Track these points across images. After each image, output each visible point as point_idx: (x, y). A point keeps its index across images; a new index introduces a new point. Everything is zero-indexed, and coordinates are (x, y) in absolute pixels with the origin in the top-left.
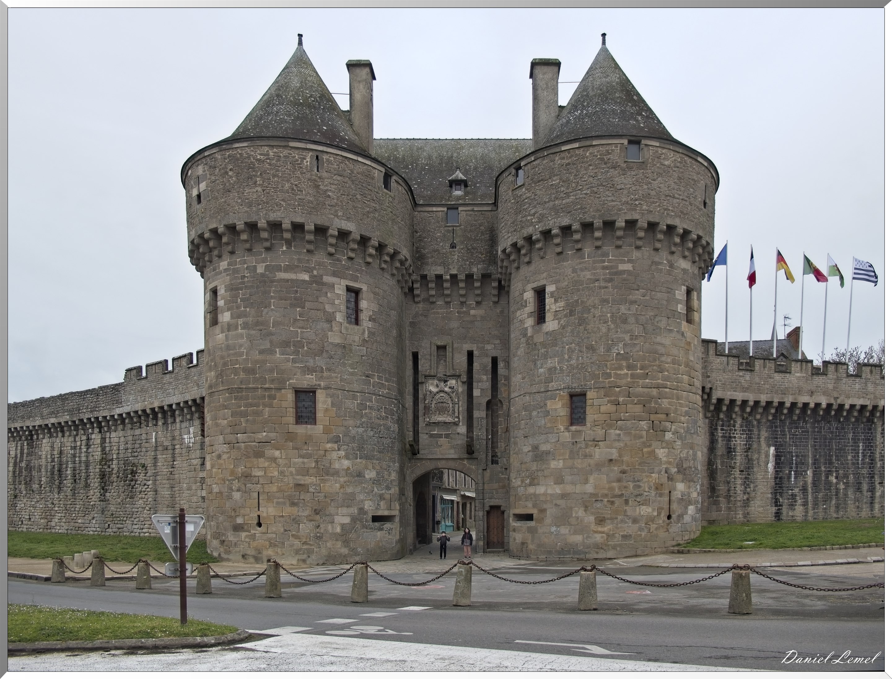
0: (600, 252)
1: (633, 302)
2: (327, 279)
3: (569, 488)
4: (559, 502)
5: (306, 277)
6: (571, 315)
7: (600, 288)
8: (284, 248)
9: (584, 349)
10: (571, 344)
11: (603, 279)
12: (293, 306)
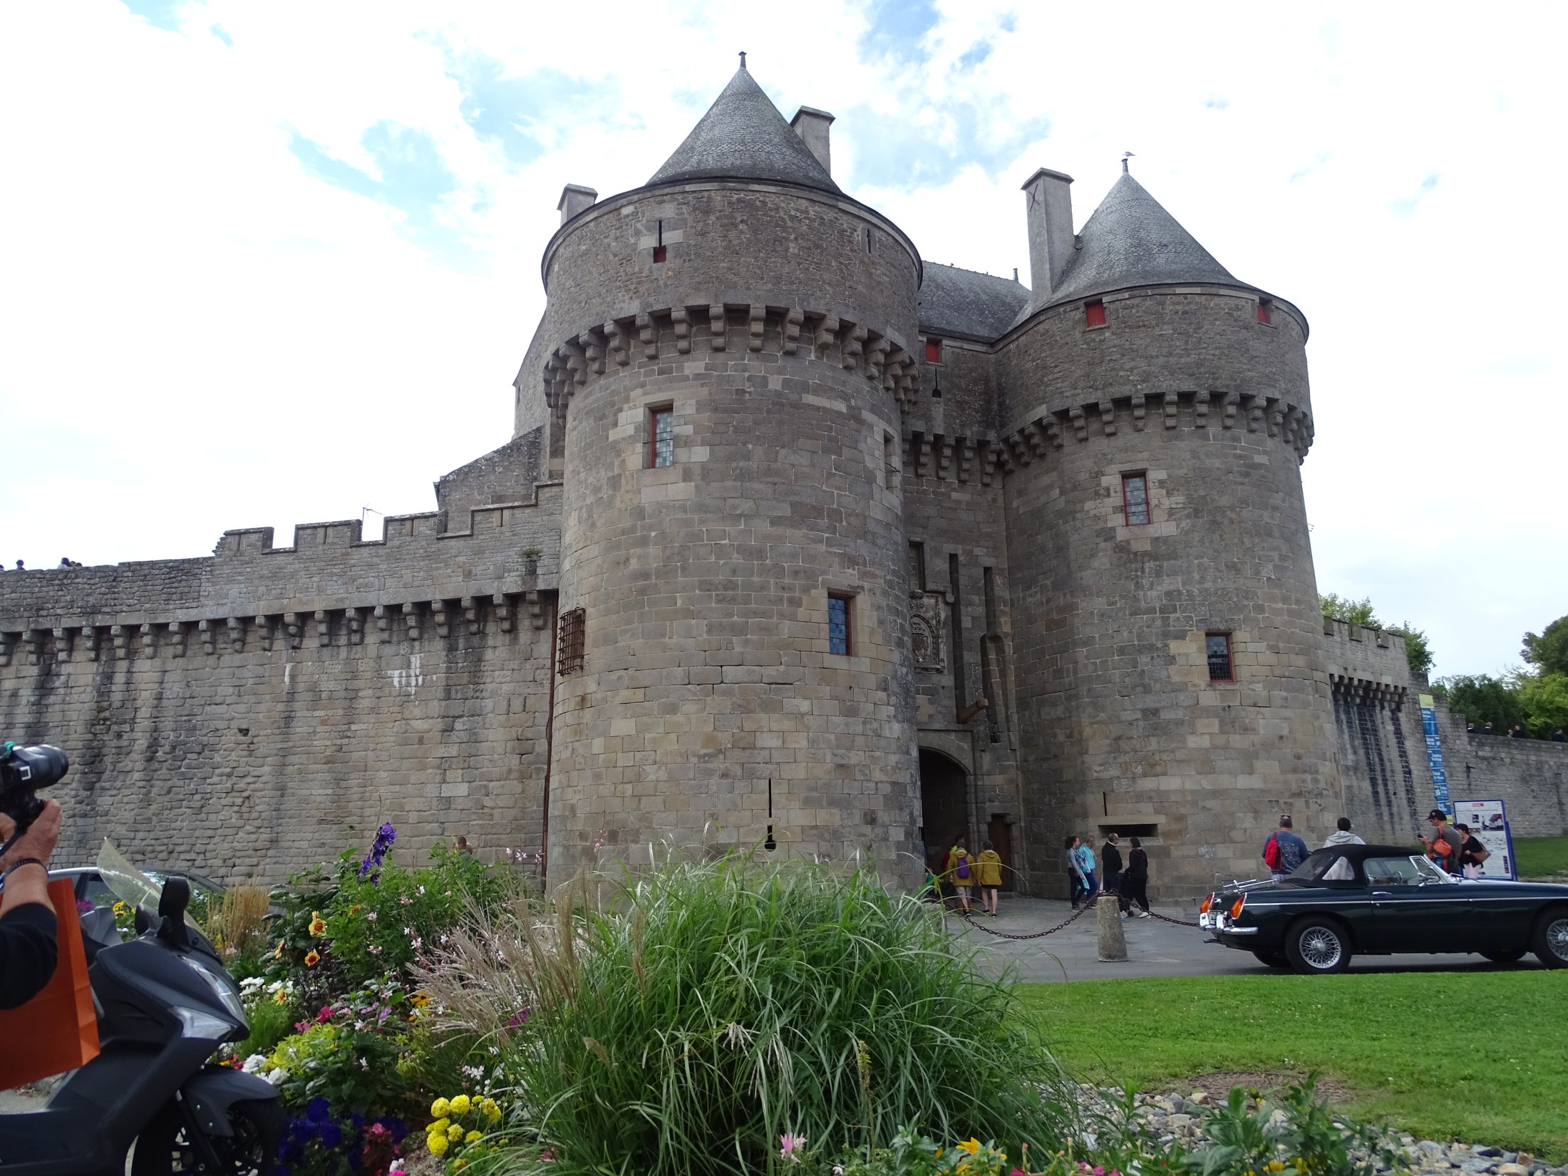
0: (1228, 434)
1: (1275, 508)
2: (867, 416)
3: (1225, 781)
4: (1211, 804)
5: (841, 407)
6: (1196, 516)
7: (1236, 483)
8: (813, 357)
9: (1223, 567)
10: (1203, 558)
11: (1238, 472)
12: (826, 451)
